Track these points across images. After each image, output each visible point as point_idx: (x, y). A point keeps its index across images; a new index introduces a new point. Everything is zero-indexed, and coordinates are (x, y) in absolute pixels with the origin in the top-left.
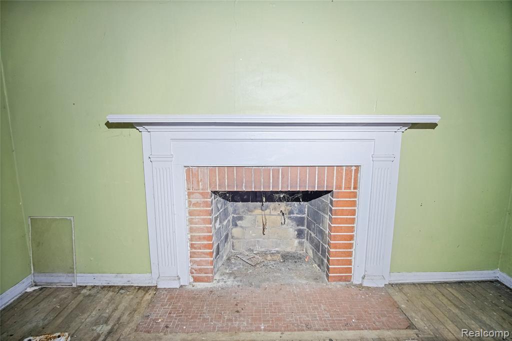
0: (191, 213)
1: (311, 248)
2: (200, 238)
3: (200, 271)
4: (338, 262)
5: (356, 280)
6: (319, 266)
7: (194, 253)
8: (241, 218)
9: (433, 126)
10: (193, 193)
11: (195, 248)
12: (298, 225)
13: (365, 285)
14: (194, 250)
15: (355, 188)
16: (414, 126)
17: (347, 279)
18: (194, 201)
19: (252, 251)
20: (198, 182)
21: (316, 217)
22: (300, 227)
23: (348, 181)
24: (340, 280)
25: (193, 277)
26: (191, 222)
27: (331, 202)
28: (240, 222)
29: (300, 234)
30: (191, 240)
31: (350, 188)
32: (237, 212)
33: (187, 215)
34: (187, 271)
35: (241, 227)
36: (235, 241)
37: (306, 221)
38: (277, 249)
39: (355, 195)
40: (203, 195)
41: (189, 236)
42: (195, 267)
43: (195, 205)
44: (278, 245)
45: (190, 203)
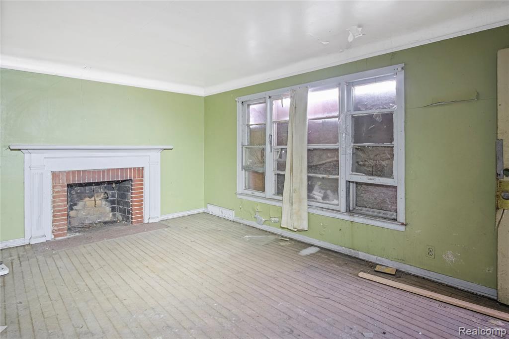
0: (54, 197)
1: (121, 215)
2: (59, 211)
3: (59, 230)
4: (137, 214)
5: (146, 221)
6: (126, 221)
7: (55, 220)
8: (75, 205)
9: (171, 149)
10: (55, 186)
11: (56, 217)
12: (112, 205)
13: (150, 222)
14: (55, 218)
15: (142, 177)
16: (164, 149)
17: (142, 222)
18: (56, 190)
19: (83, 224)
20: (60, 180)
21: (123, 196)
22: (113, 206)
23: (139, 174)
24: (138, 223)
25: (54, 235)
26: (54, 202)
27: (132, 185)
28: (75, 207)
29: (113, 210)
30: (53, 212)
31: (140, 177)
32: (73, 201)
33: (52, 198)
34: (51, 231)
35: (76, 210)
36: (71, 219)
37: (116, 202)
38: (99, 220)
39: (142, 180)
40: (62, 186)
41: (53, 211)
42: (56, 228)
43: (57, 192)
44: (99, 218)
45: (54, 192)
